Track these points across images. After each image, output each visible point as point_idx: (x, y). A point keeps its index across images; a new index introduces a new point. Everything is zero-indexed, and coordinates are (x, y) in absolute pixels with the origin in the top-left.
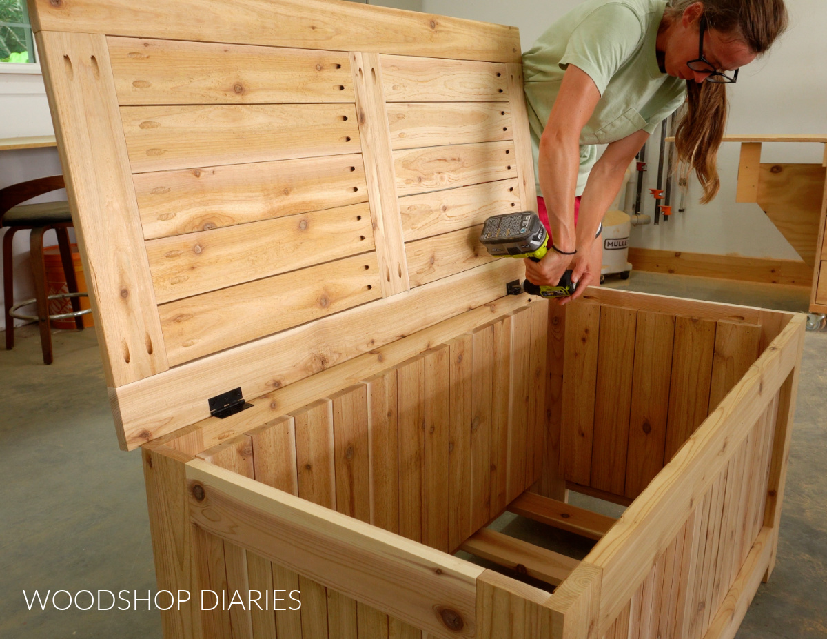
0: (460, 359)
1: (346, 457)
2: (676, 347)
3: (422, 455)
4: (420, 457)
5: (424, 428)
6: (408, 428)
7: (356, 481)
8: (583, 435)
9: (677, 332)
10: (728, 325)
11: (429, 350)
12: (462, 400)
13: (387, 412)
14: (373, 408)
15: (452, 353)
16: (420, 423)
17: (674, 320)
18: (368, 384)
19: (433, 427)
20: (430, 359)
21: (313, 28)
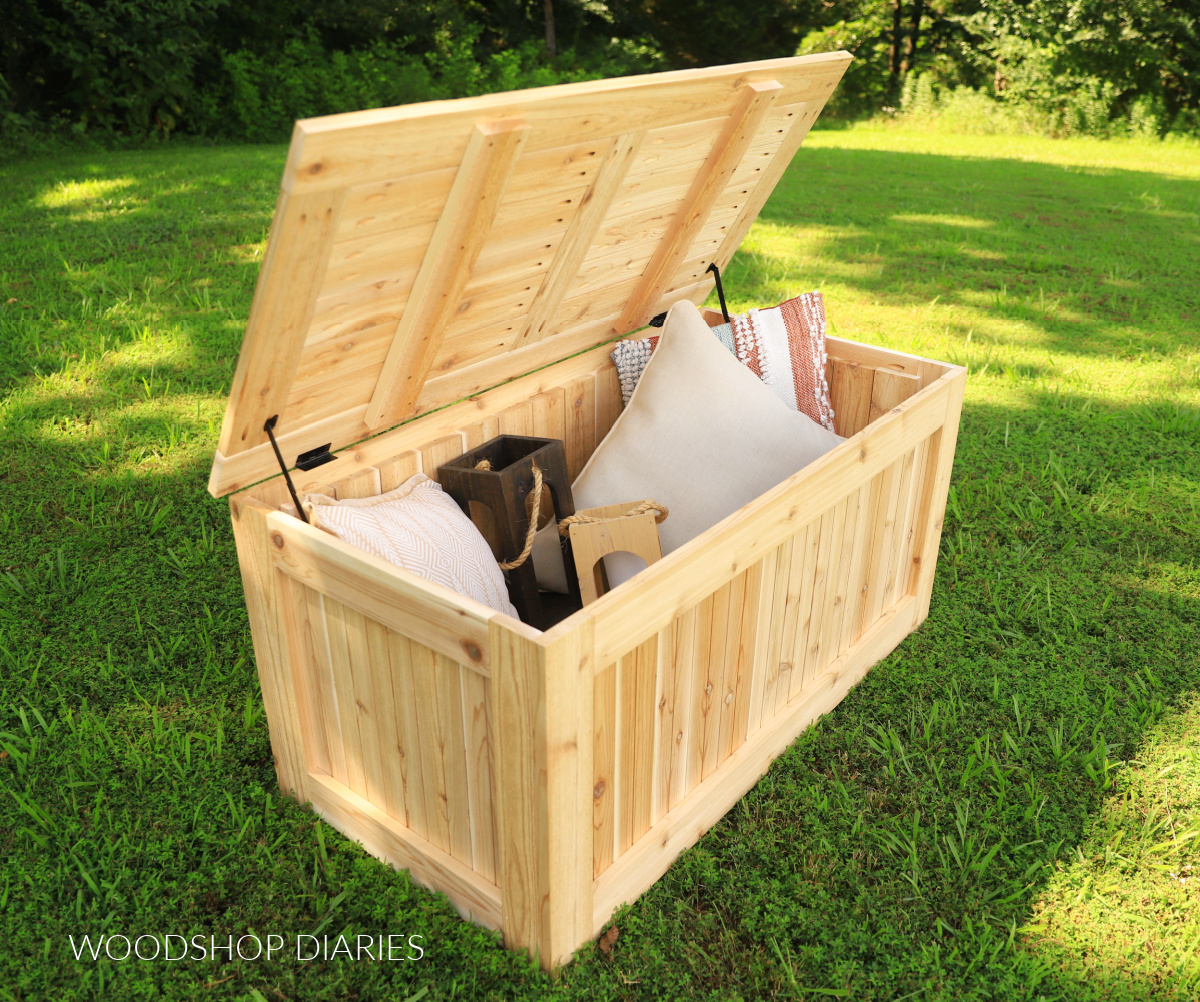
0: (578, 402)
10: (886, 374)
11: (540, 392)
15: (568, 397)
17: (833, 365)
18: (464, 435)
20: (540, 403)
21: (585, 123)
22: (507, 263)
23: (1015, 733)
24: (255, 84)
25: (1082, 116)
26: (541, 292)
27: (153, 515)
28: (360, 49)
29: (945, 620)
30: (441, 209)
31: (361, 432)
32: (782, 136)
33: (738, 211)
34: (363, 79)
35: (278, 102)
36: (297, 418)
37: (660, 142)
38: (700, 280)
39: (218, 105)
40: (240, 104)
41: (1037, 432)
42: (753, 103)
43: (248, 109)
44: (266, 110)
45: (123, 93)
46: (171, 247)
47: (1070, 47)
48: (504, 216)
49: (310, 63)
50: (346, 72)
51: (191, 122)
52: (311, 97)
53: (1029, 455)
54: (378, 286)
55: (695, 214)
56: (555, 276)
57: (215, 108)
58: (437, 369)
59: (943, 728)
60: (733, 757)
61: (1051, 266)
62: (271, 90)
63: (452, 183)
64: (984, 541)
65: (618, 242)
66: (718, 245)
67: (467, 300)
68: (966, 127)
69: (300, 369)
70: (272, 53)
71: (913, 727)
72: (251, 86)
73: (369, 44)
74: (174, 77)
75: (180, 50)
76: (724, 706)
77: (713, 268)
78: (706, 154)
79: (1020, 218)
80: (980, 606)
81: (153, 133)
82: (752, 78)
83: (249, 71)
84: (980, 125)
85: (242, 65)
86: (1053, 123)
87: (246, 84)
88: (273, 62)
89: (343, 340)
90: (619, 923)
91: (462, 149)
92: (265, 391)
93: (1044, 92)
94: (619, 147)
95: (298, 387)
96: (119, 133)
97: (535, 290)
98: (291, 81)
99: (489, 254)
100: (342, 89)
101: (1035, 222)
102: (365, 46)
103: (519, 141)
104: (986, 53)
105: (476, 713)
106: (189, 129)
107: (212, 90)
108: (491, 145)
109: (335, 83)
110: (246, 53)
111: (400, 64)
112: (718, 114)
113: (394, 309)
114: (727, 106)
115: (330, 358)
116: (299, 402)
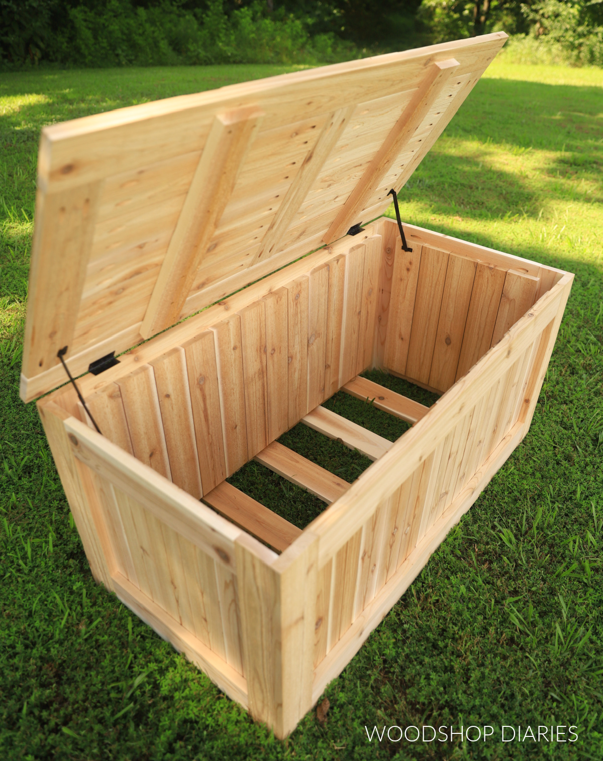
0: (297, 296)
1: (198, 384)
2: (475, 285)
3: (265, 369)
4: (263, 372)
5: (265, 352)
6: (251, 354)
7: (208, 397)
8: (402, 339)
9: (477, 274)
10: (515, 275)
11: (271, 293)
12: (299, 325)
13: (232, 346)
14: (220, 346)
15: (290, 294)
16: (262, 349)
17: (476, 265)
18: (215, 331)
19: (274, 350)
20: (270, 301)
21: (309, 103)
22: (244, 213)
23: (593, 529)
24: (89, 29)
25: (592, 53)
26: (271, 227)
27: (13, 351)
28: (154, 6)
29: (540, 435)
30: (190, 184)
31: (138, 339)
32: (451, 99)
33: (414, 154)
34: (156, 26)
35: (105, 40)
36: (84, 344)
37: (366, 112)
38: (383, 200)
39: (68, 43)
40: (81, 42)
41: (589, 286)
42: (437, 79)
43: (86, 45)
44: (97, 46)
45: (6, 34)
46: (33, 145)
47: (588, 7)
48: (243, 181)
49: (123, 15)
50: (146, 21)
51: (51, 53)
52: (124, 37)
53: (585, 304)
54: (141, 247)
55: (385, 162)
56: (282, 215)
57: (65, 44)
58: (194, 290)
59: (546, 525)
60: (407, 561)
61: (586, 161)
62: (100, 32)
63: (197, 163)
64: (561, 371)
65: (329, 185)
66: (397, 177)
67: (214, 242)
68: (520, 59)
69: (80, 315)
70: (100, 8)
71: (524, 522)
72: (87, 31)
73: (160, 3)
74: (38, 24)
75: (40, 5)
76: (404, 536)
77: (392, 192)
78: (397, 118)
79: (564, 127)
80: (562, 423)
81: (27, 61)
82: (438, 58)
83: (85, 20)
84: (529, 59)
85: (80, 16)
86: (574, 58)
87: (84, 29)
88: (100, 14)
89: (115, 288)
90: (329, 696)
91: (204, 136)
92: (52, 335)
93: (570, 36)
94: (334, 120)
95: (80, 326)
96: (6, 61)
97: (267, 227)
98: (111, 28)
99: (231, 209)
100: (143, 33)
101: (574, 130)
102: (157, 4)
103: (254, 126)
104: (536, 11)
105: (227, 585)
106: (50, 58)
107: (63, 32)
108: (230, 132)
109: (139, 28)
110: (83, 7)
111: (179, 16)
112: (410, 87)
113: (156, 259)
114: (417, 80)
115: (105, 301)
116: (85, 333)
